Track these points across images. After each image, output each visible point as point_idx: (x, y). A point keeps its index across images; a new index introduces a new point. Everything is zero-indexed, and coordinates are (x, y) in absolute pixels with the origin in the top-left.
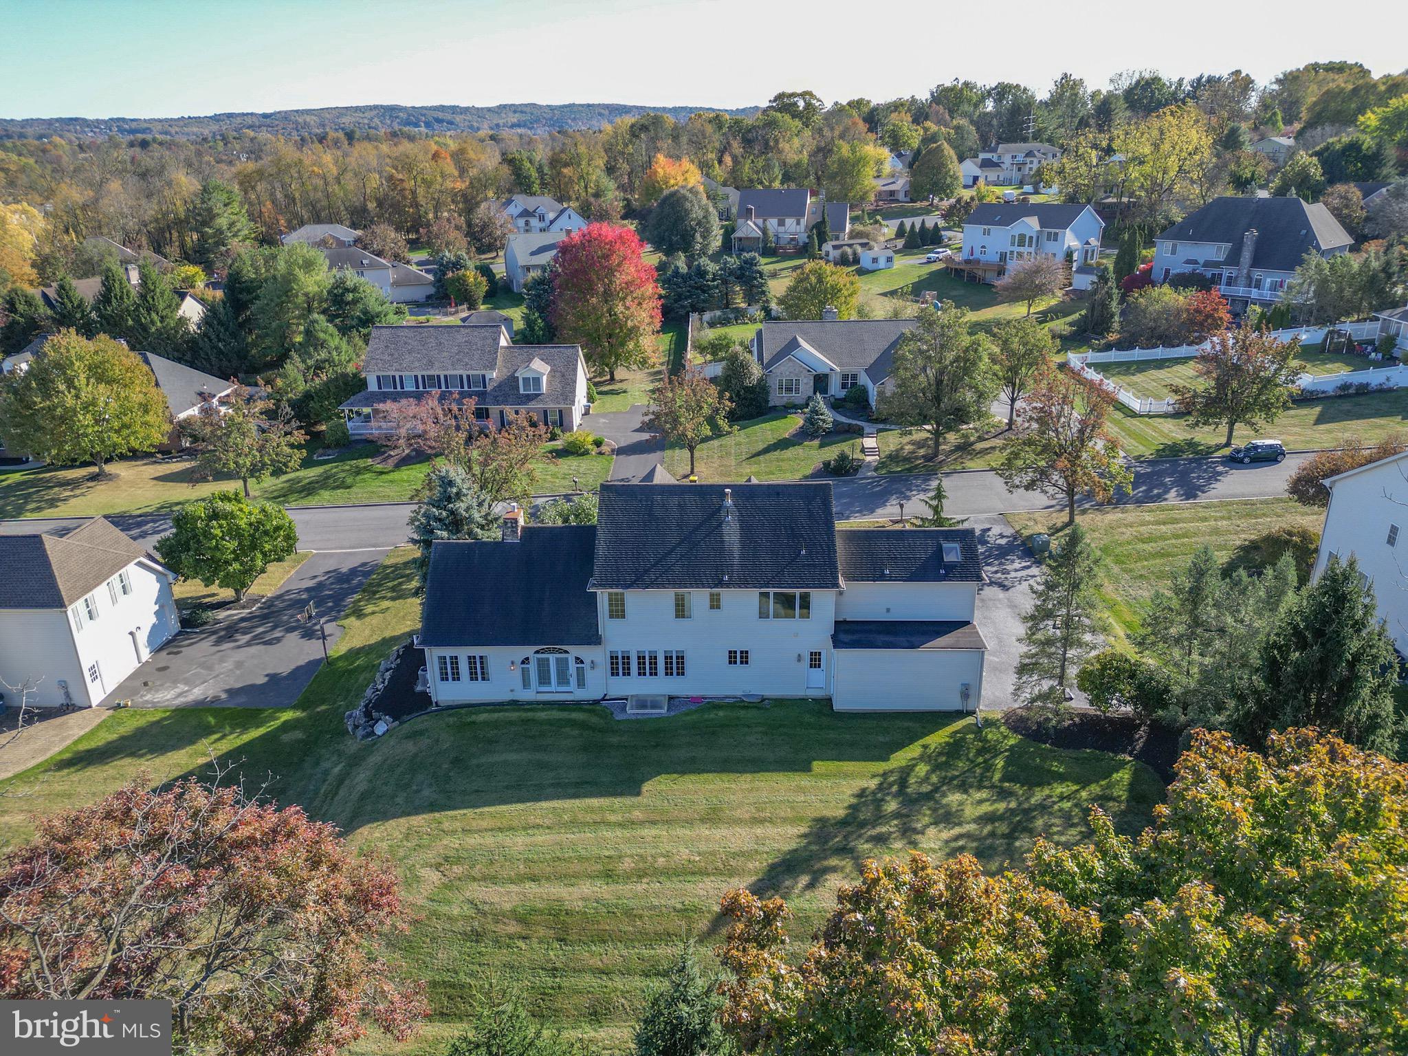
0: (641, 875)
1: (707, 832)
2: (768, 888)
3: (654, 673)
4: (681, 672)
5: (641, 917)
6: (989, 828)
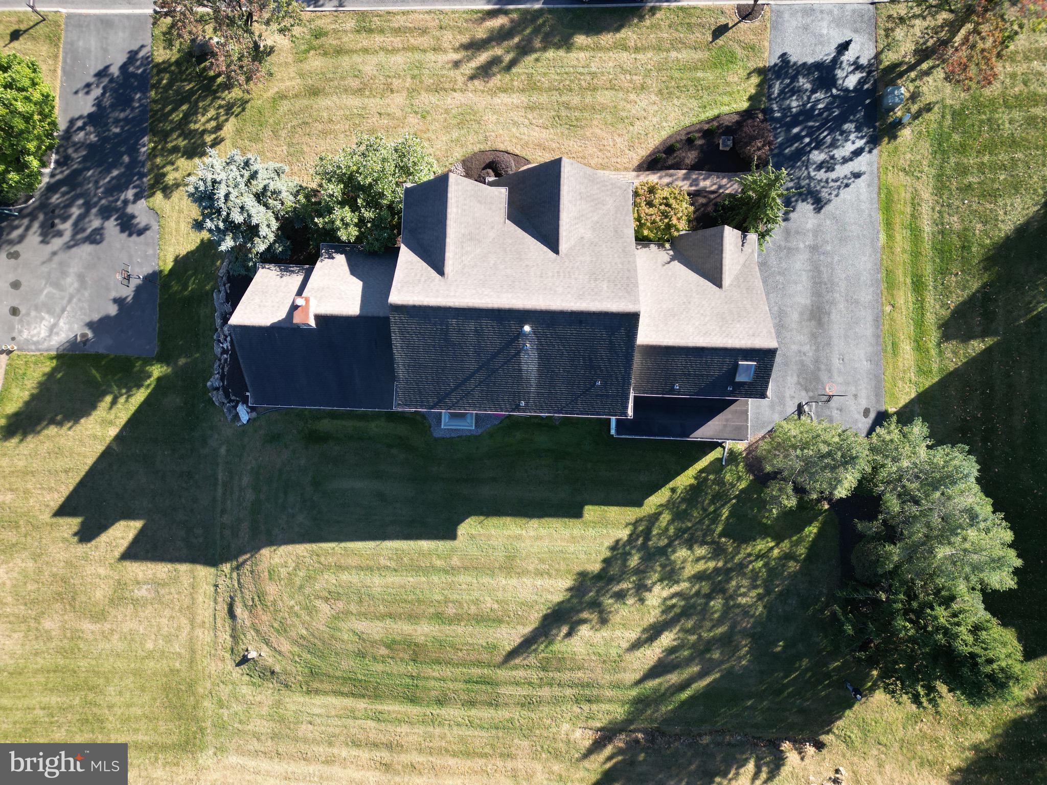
0: (457, 619)
1: (504, 582)
5: (461, 650)
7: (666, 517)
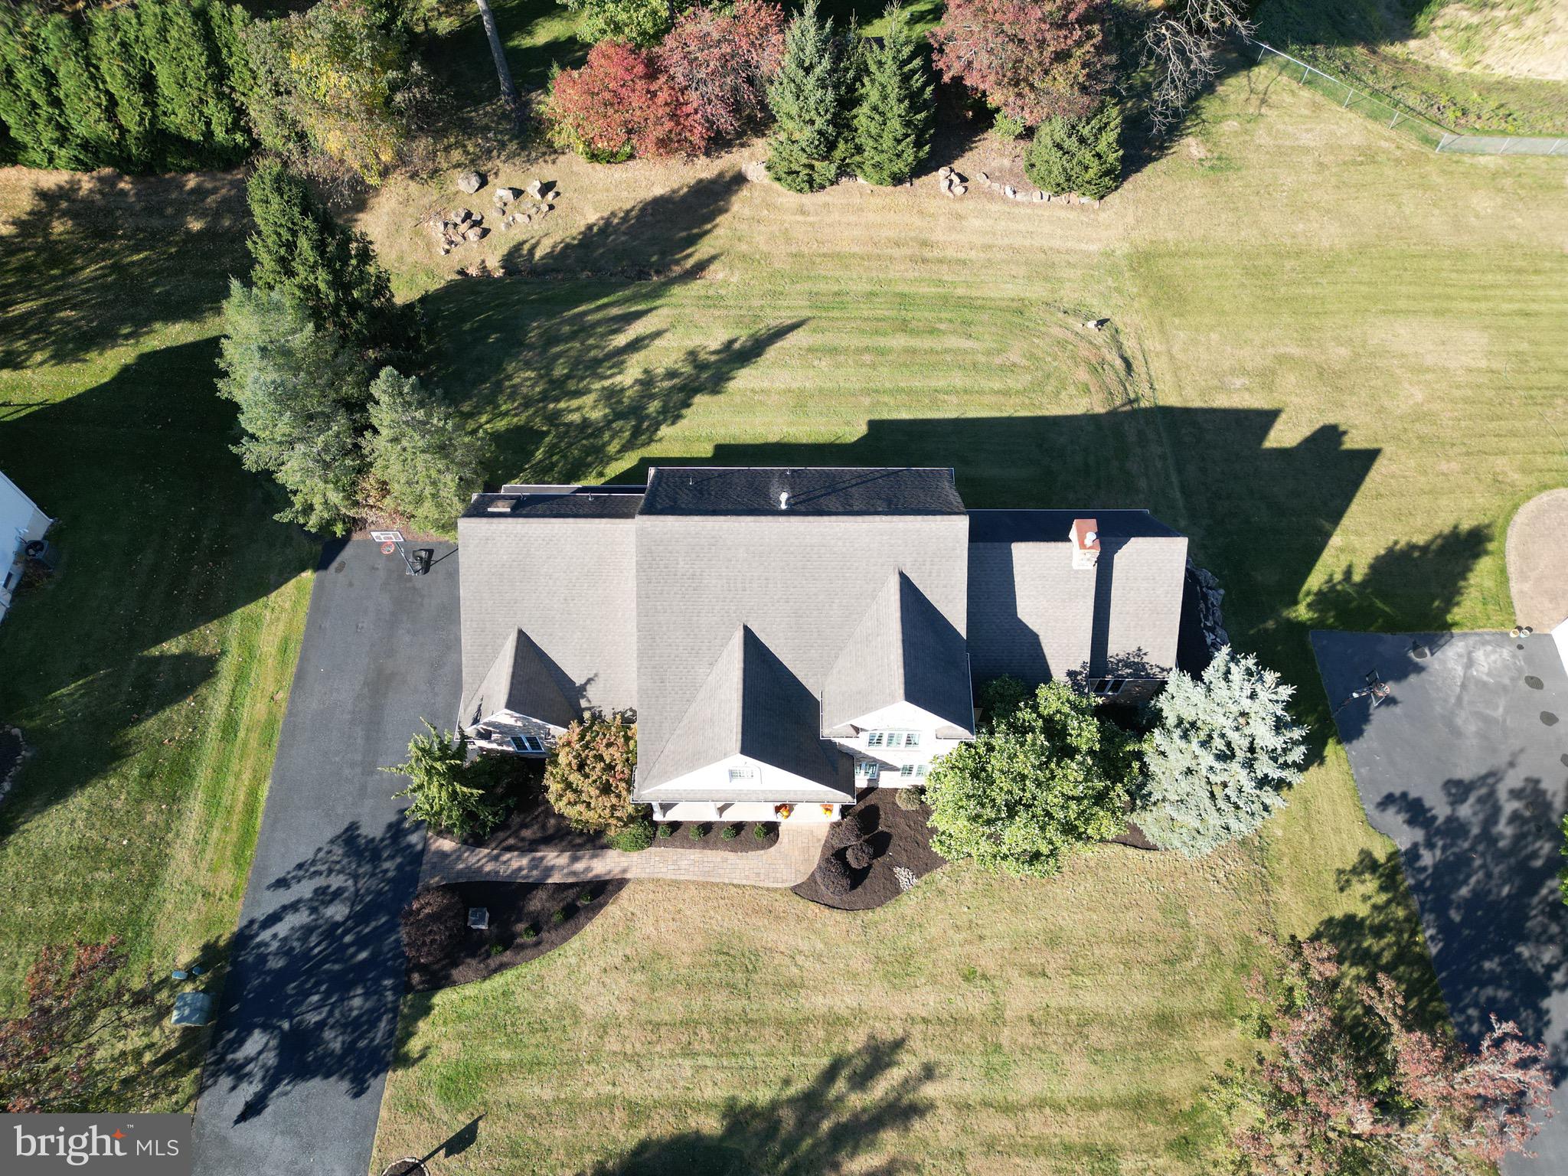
7: (613, 448)
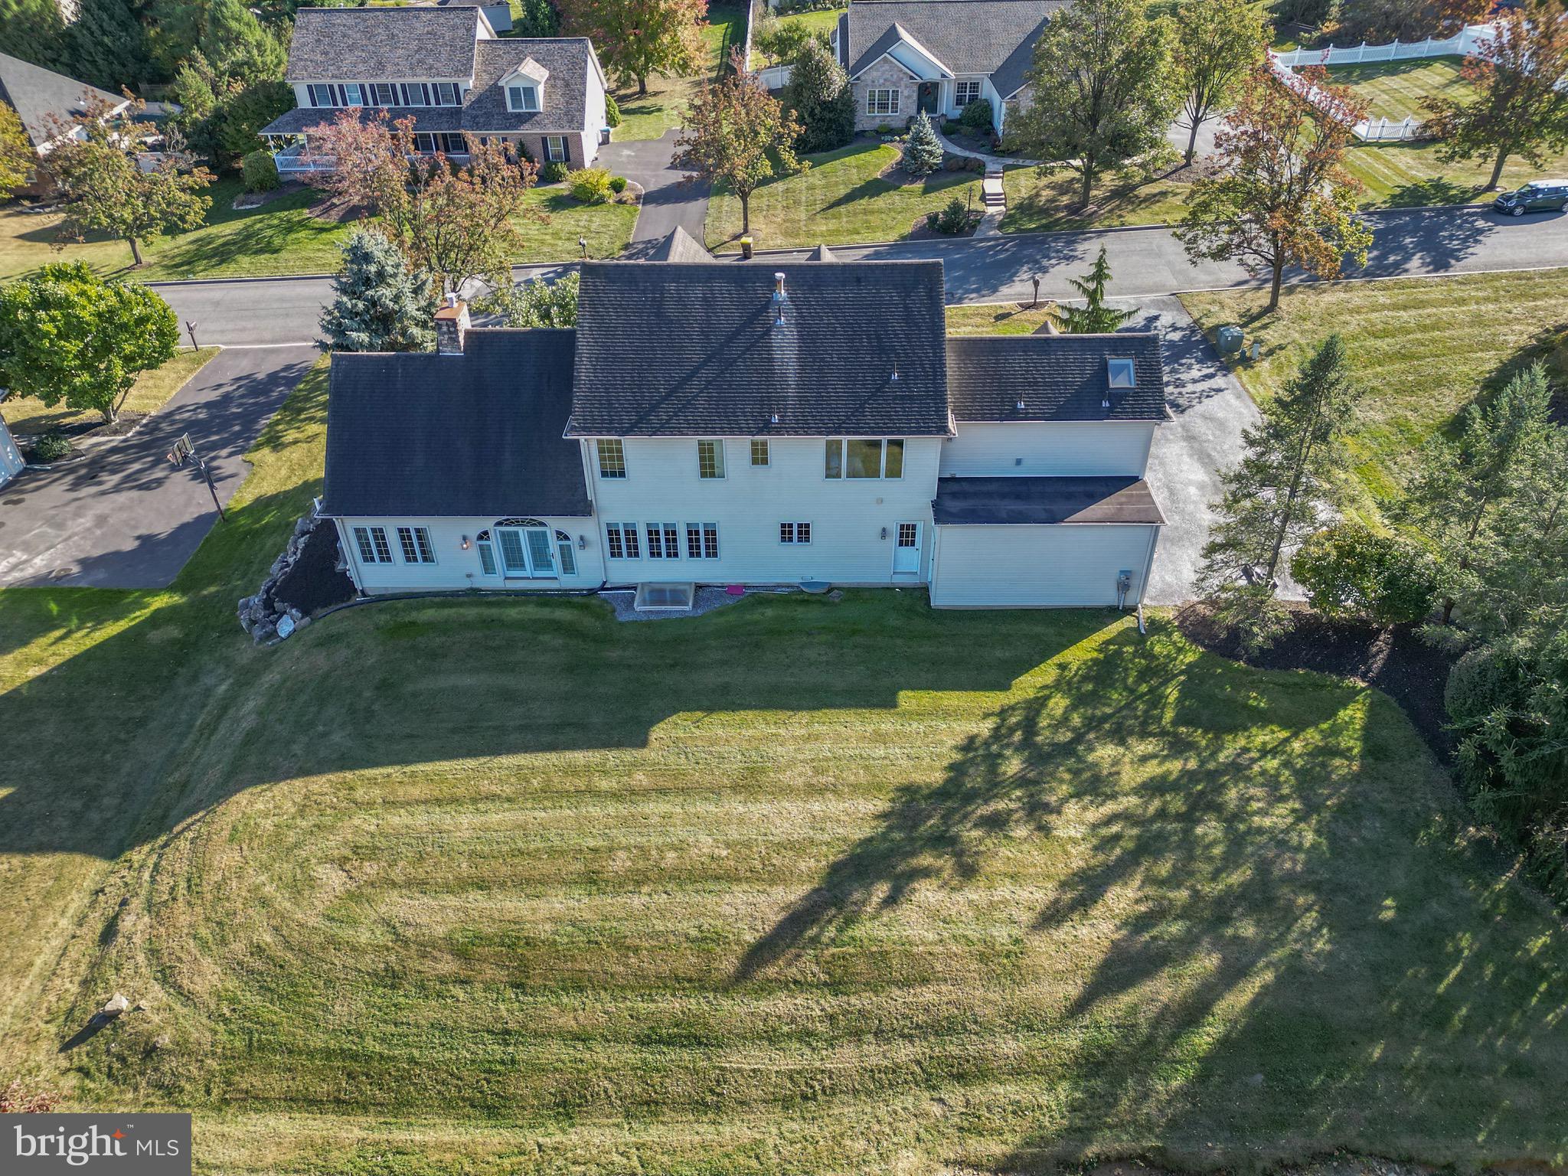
0: (638, 879)
1: (741, 809)
2: (827, 905)
3: (673, 554)
4: (712, 552)
5: (636, 950)
6: (1156, 803)
7: (1058, 704)
